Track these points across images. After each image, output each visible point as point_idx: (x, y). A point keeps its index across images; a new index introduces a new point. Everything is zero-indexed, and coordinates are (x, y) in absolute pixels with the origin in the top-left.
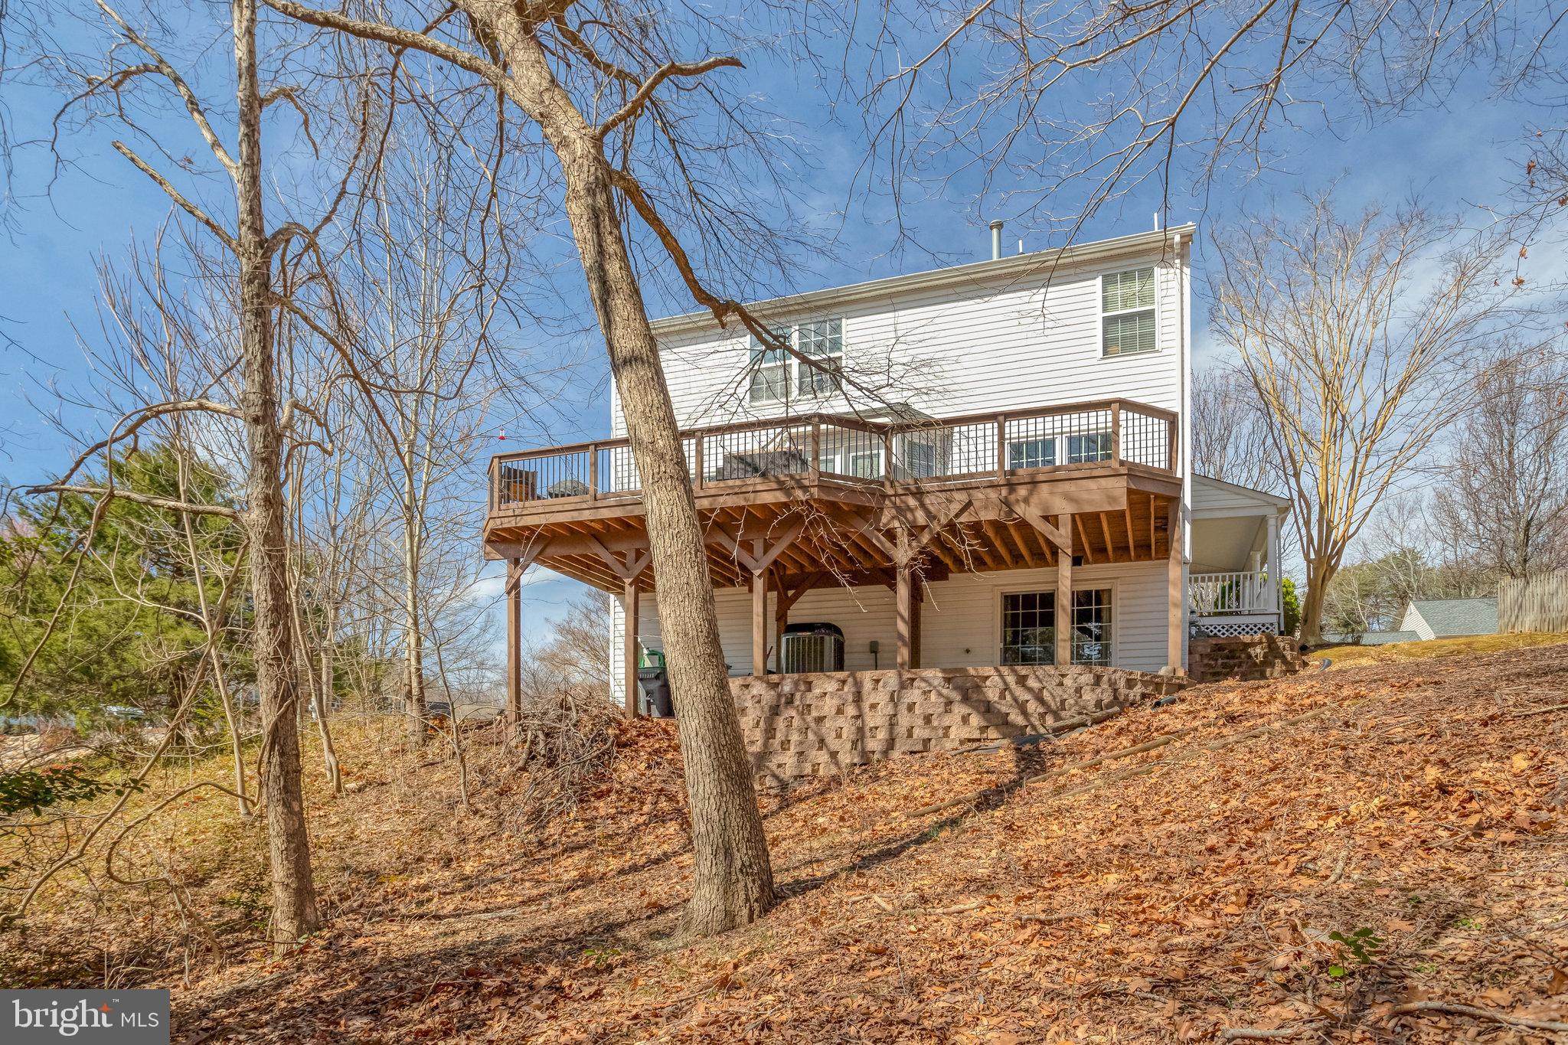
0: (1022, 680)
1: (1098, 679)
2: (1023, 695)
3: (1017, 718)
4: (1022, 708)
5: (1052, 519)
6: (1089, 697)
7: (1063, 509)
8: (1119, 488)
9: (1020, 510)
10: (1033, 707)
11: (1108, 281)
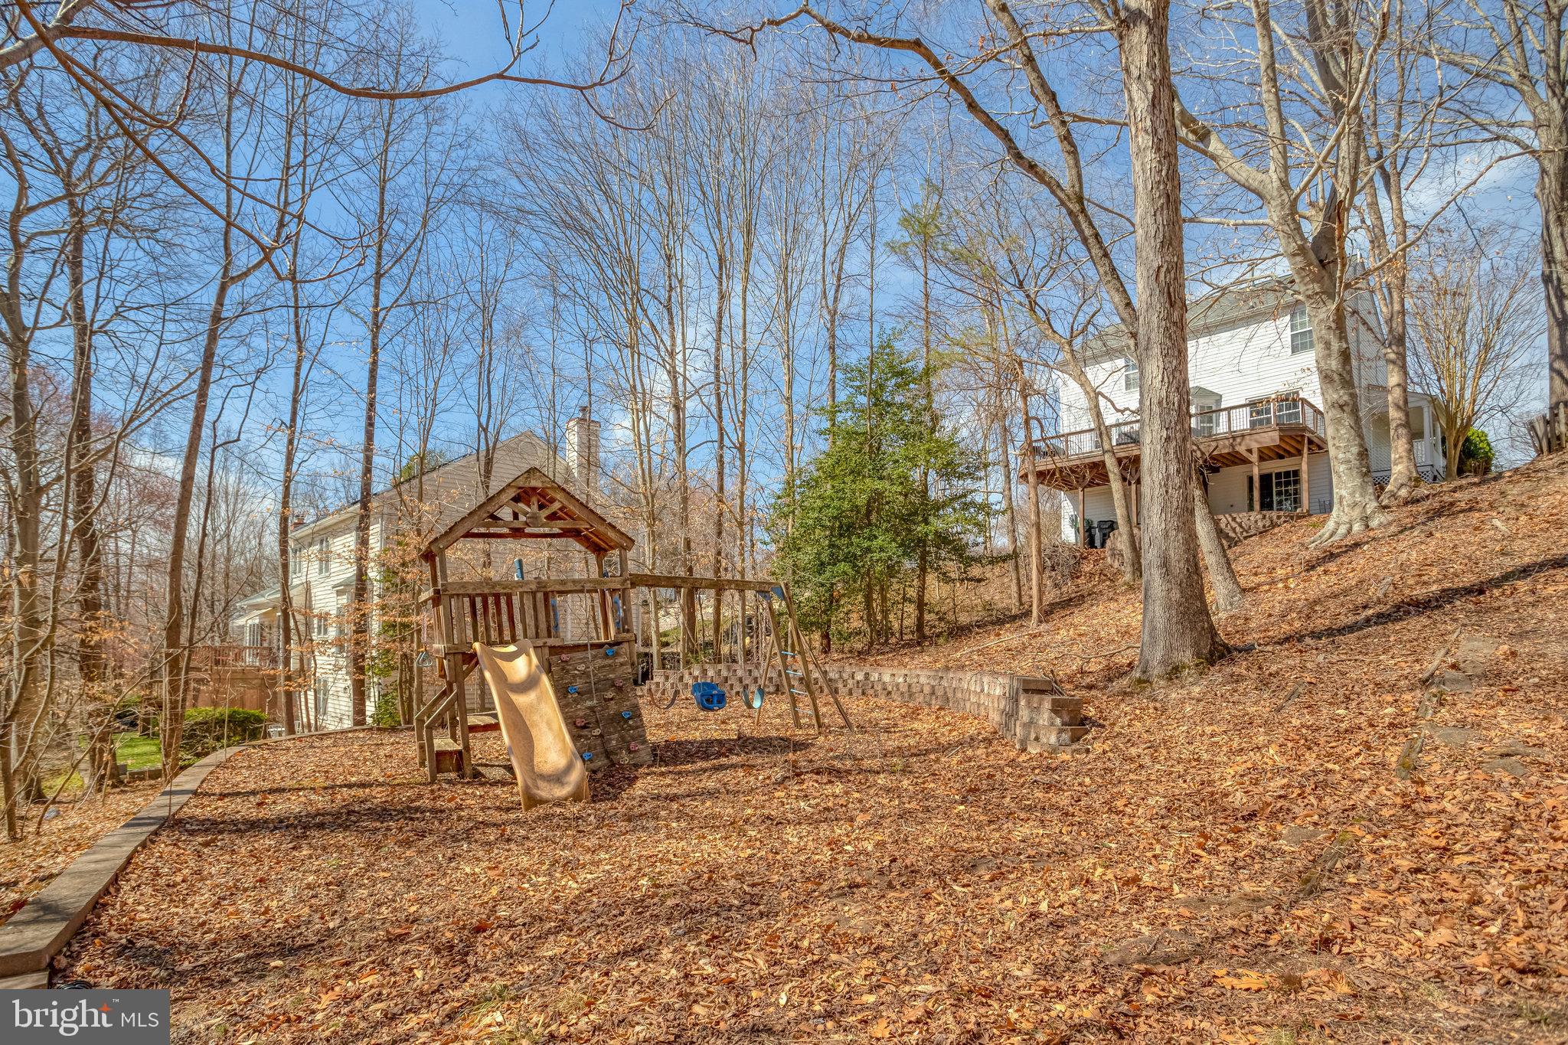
0: (1234, 519)
1: (1264, 517)
2: (1234, 525)
3: (1232, 534)
4: (1234, 530)
5: (1250, 451)
6: (1260, 524)
7: (1255, 446)
8: (1276, 435)
9: (1237, 448)
10: (1238, 529)
11: (1293, 316)
